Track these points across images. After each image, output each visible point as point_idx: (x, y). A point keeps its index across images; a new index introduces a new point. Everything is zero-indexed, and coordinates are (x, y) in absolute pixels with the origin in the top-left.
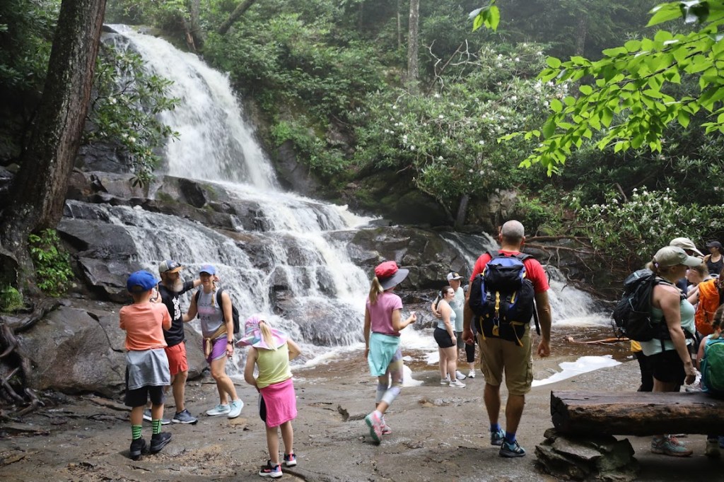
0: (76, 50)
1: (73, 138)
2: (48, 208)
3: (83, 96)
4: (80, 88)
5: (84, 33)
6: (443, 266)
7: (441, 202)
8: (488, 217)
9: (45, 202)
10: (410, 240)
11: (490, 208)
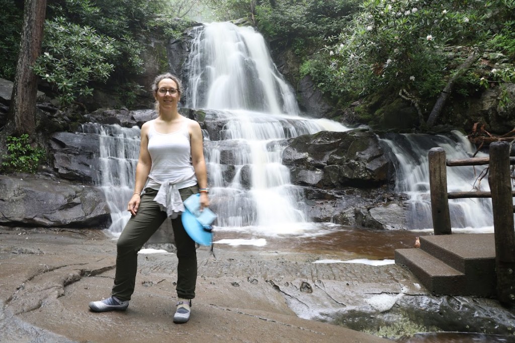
0: (24, 29)
1: (28, 81)
2: (18, 122)
3: (31, 55)
4: (28, 50)
5: (28, 18)
6: (359, 164)
7: (416, 105)
8: (479, 116)
9: (16, 118)
10: (340, 141)
11: (482, 105)
